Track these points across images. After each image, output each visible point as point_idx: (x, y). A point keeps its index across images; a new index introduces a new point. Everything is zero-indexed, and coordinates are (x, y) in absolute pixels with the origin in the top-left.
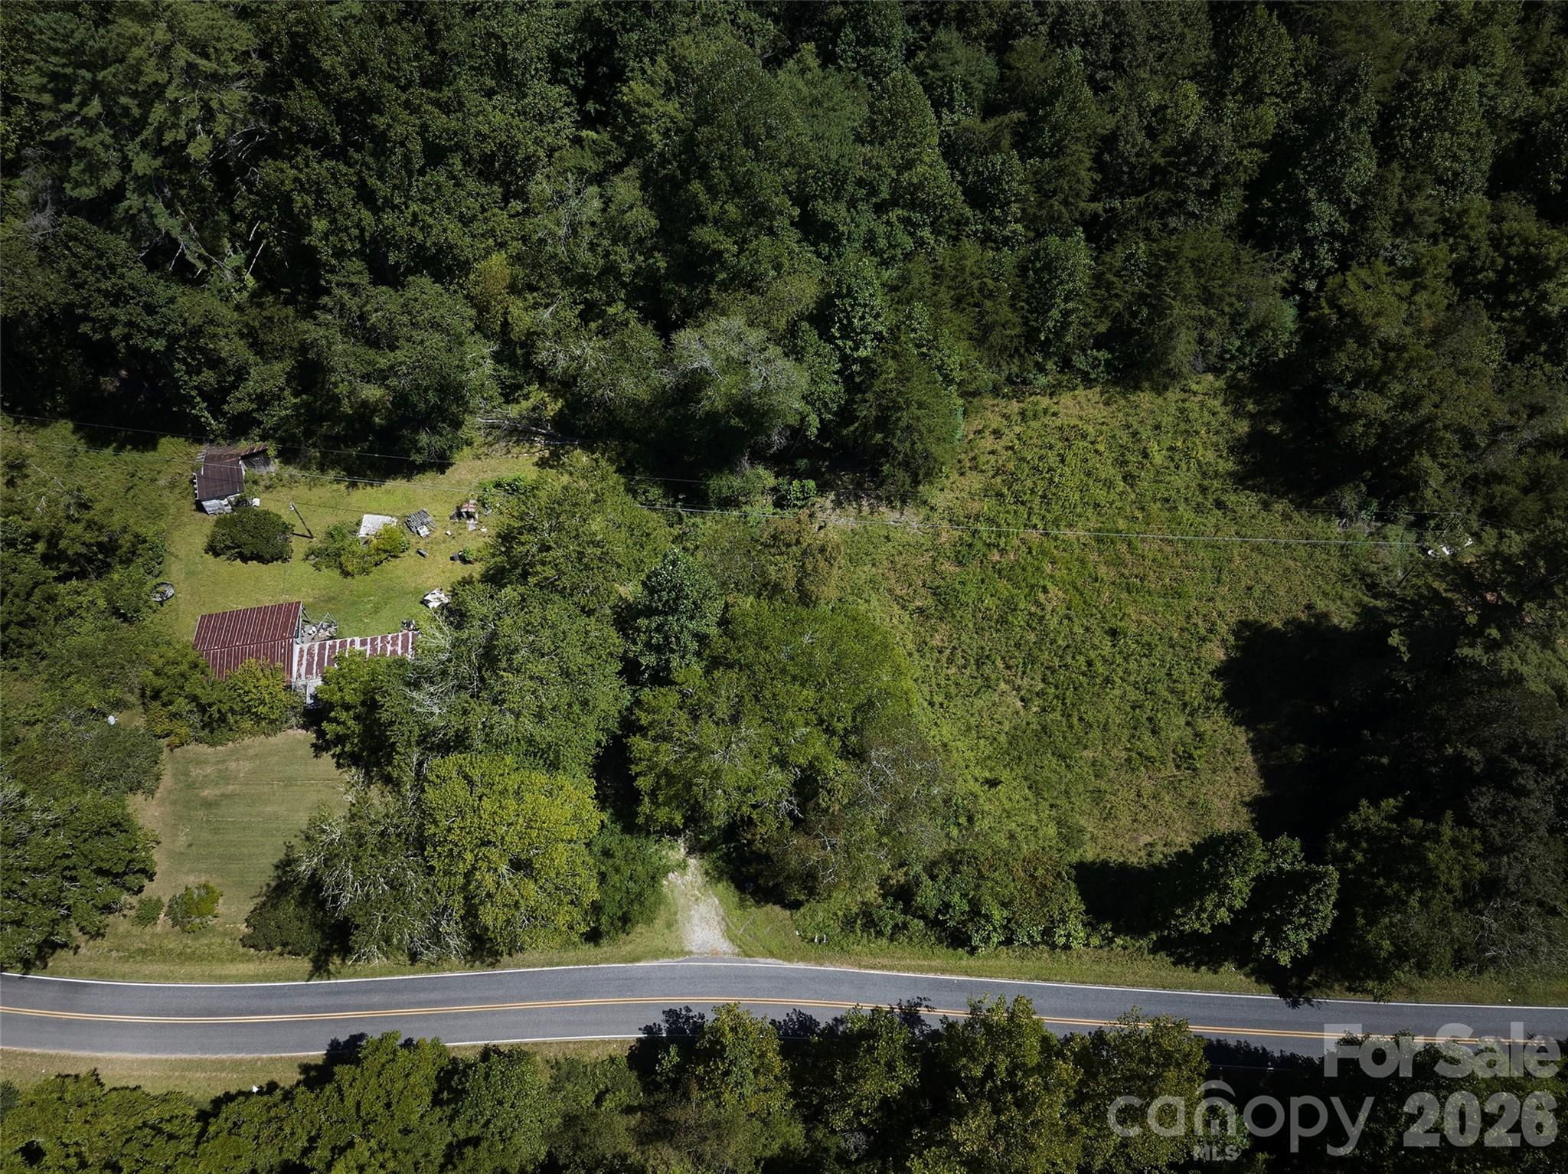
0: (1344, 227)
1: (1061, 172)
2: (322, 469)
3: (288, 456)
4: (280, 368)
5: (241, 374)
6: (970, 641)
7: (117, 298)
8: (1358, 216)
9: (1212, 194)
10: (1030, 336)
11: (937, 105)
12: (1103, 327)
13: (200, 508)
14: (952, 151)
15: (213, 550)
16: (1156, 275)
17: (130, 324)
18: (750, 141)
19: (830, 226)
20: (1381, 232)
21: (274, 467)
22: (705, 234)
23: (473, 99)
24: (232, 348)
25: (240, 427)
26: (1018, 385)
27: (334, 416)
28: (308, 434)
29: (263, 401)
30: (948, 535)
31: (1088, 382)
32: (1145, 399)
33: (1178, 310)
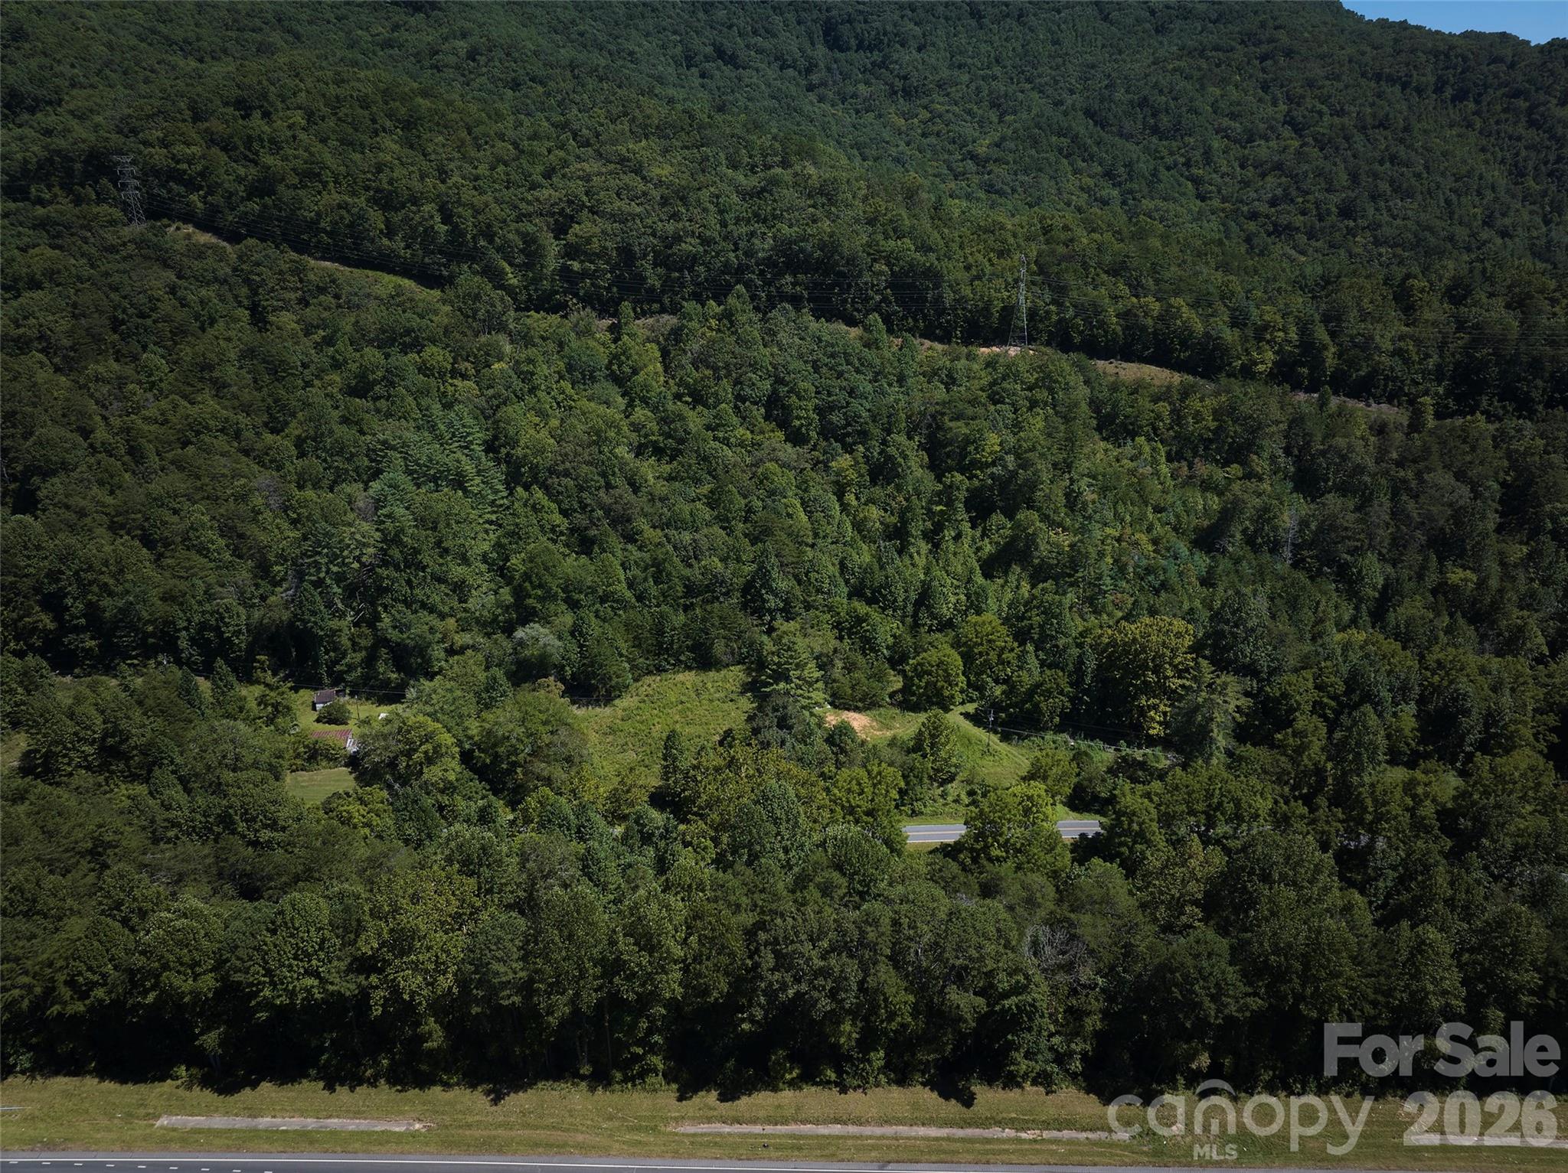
0: (782, 605)
1: (670, 588)
2: (367, 699)
3: (352, 695)
4: (359, 657)
5: (344, 655)
6: (621, 741)
7: (314, 613)
8: (787, 602)
9: (727, 594)
10: (660, 644)
11: (625, 569)
12: (689, 643)
13: (314, 709)
14: (631, 585)
15: (318, 721)
16: (704, 620)
17: (316, 623)
18: (547, 569)
19: (578, 601)
20: (798, 607)
21: (347, 698)
22: (530, 601)
23: (451, 565)
24: (345, 642)
25: (337, 680)
26: (660, 670)
27: (376, 678)
28: (365, 685)
29: (351, 668)
30: (620, 713)
31: (689, 668)
32: (712, 674)
33: (714, 632)
